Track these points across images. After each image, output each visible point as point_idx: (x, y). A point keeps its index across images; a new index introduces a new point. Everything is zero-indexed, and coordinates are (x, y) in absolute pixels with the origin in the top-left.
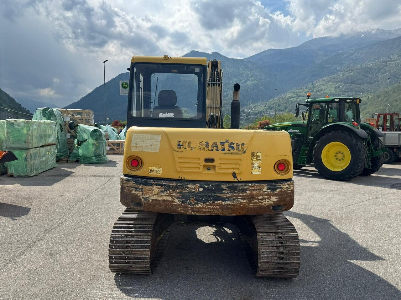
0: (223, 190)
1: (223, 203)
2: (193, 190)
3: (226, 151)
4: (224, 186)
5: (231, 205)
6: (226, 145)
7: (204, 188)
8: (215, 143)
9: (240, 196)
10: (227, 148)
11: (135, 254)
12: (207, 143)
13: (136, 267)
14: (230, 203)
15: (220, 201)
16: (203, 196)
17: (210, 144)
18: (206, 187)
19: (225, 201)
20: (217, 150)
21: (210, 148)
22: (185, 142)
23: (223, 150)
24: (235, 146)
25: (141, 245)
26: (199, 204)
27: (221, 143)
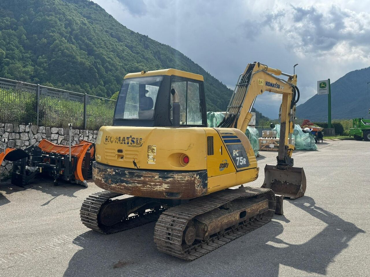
0: (126, 174)
1: (126, 185)
2: (110, 173)
3: (129, 144)
4: (126, 172)
5: (130, 187)
6: (130, 139)
7: (116, 172)
8: (124, 138)
9: (136, 180)
10: (130, 142)
11: (91, 216)
12: (120, 138)
13: (93, 226)
14: (130, 185)
15: (124, 184)
16: (115, 178)
17: (121, 139)
18: (117, 171)
19: (127, 184)
20: (125, 143)
21: (121, 142)
22: (109, 137)
23: (128, 143)
24: (135, 140)
25: (94, 210)
26: (113, 184)
27: (127, 138)
